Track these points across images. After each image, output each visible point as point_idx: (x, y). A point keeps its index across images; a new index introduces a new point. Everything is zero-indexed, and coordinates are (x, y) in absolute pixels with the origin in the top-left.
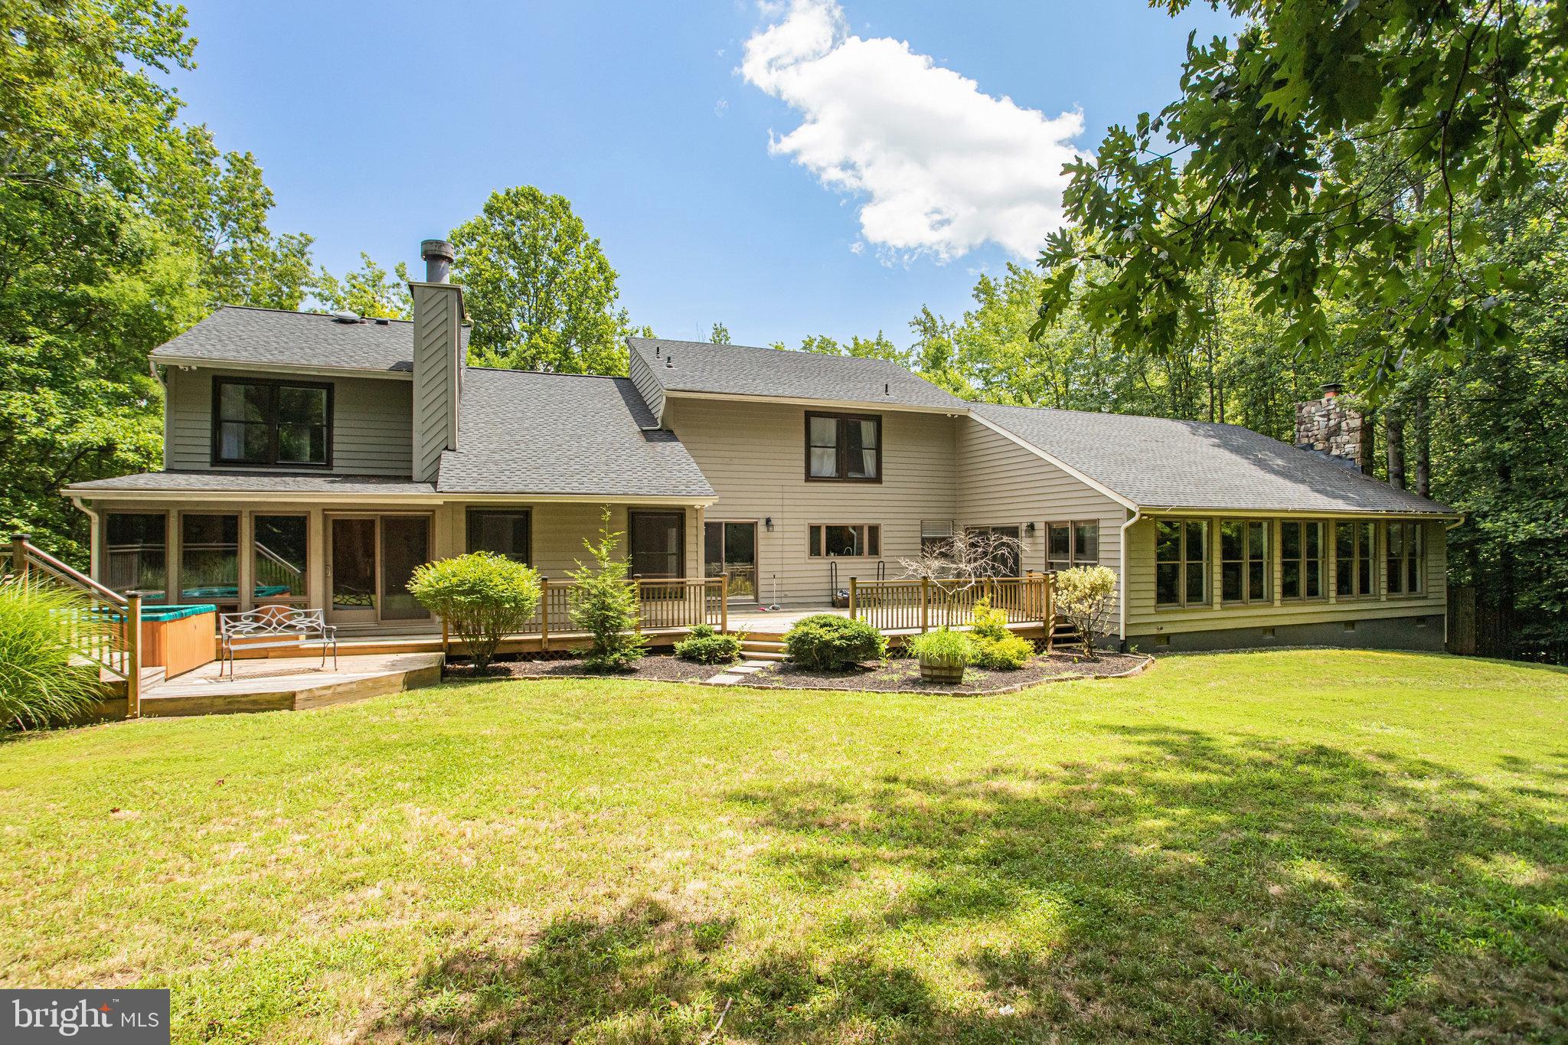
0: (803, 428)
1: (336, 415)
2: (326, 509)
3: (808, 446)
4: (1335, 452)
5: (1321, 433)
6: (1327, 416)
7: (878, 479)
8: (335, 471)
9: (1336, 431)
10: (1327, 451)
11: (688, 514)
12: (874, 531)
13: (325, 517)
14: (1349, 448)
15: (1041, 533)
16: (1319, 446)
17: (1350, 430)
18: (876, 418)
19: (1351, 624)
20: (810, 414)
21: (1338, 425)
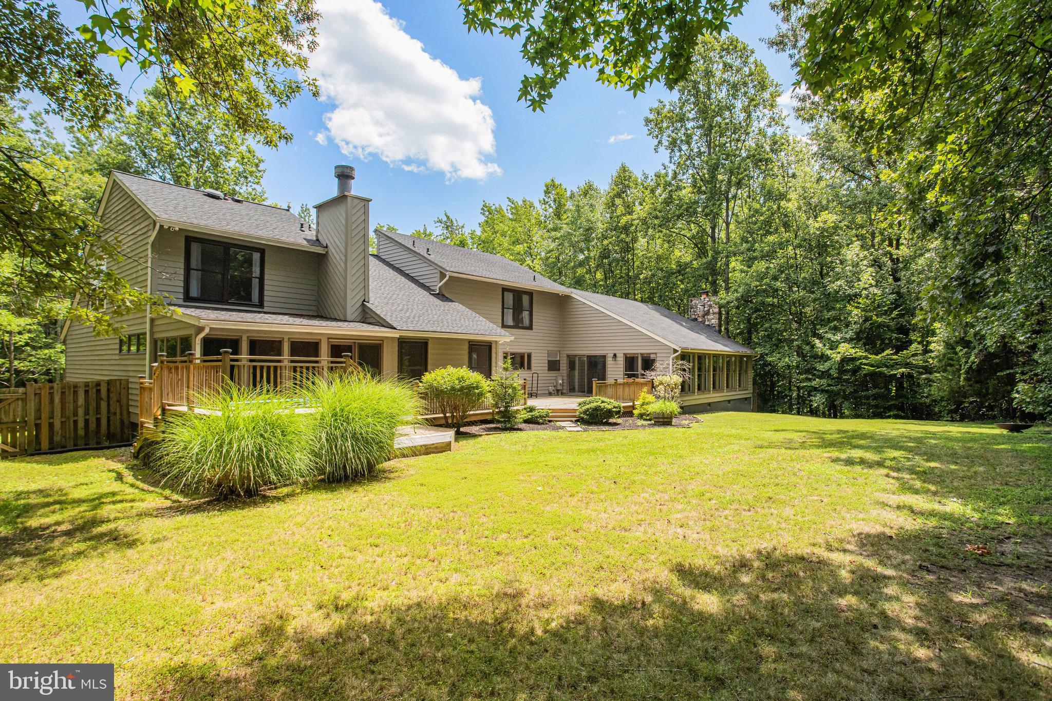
0: (501, 297)
1: (266, 271)
2: (330, 337)
3: (503, 308)
4: (707, 323)
5: (701, 314)
6: (704, 306)
7: (530, 328)
8: (266, 309)
9: (707, 313)
10: (703, 322)
11: (493, 346)
12: (529, 356)
13: (328, 342)
14: (713, 321)
15: (621, 360)
16: (700, 320)
17: (714, 313)
18: (530, 294)
19: (729, 401)
20: (505, 290)
21: (709, 310)
